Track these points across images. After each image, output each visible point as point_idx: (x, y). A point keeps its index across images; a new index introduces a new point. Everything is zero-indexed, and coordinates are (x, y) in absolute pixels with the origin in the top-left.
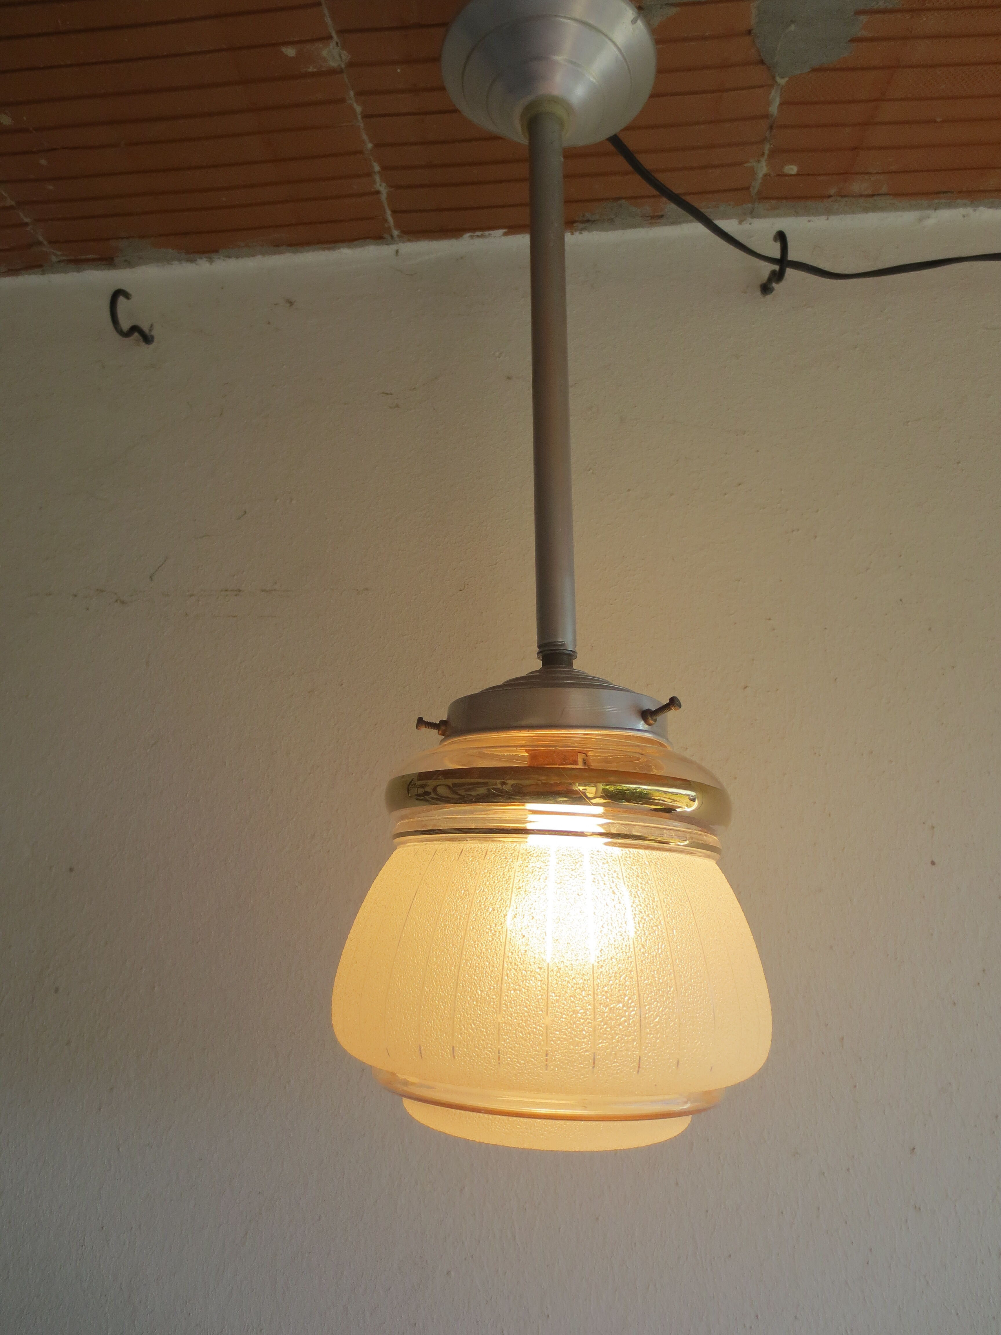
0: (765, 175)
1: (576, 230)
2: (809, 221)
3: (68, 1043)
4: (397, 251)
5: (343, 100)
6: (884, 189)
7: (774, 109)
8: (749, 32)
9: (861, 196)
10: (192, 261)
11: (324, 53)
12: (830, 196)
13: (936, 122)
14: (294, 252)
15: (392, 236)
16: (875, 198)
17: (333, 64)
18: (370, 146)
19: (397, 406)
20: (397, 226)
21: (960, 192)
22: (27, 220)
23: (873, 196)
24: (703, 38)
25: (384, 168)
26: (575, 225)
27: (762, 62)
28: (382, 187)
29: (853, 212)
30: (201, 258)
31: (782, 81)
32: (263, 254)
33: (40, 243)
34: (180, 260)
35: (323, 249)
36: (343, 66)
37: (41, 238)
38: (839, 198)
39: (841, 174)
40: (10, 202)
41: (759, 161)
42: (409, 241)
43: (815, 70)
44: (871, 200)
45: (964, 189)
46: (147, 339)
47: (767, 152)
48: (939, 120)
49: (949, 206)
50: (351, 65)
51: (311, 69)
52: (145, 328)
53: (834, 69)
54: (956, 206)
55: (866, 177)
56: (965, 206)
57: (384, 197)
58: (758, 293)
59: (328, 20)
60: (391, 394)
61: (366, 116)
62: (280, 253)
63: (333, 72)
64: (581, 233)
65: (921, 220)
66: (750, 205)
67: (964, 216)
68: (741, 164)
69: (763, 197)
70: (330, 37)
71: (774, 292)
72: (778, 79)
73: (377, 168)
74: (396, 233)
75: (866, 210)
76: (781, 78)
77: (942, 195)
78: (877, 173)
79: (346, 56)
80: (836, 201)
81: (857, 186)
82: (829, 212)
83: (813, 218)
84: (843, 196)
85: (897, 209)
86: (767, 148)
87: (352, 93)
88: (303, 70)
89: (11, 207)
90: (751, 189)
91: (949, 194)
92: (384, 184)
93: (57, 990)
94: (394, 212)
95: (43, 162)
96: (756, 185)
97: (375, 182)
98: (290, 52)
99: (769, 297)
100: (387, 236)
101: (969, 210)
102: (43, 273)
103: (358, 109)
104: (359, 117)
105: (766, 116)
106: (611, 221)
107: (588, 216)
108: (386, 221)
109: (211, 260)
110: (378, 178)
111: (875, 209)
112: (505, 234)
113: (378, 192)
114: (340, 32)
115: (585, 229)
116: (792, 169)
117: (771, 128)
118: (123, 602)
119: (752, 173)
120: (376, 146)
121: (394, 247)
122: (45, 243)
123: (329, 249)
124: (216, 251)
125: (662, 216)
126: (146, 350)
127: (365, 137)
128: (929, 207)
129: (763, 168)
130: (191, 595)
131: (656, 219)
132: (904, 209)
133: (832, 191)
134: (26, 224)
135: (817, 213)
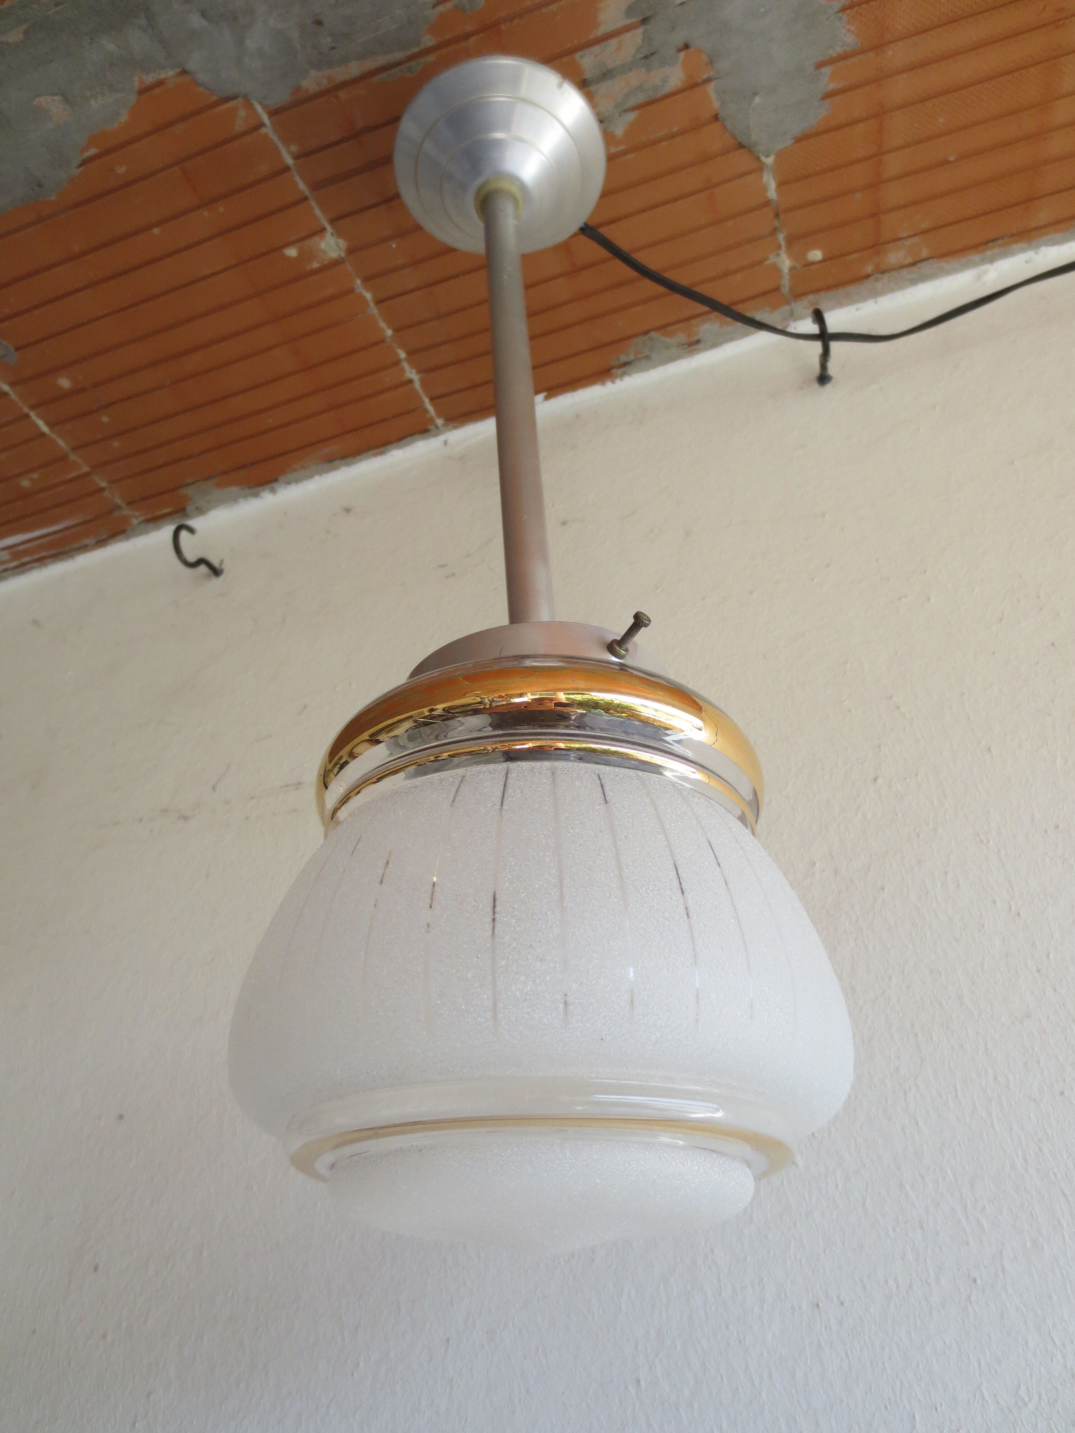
0: (792, 269)
1: (616, 377)
2: (857, 309)
3: (104, 1337)
4: (446, 443)
5: (351, 291)
6: (925, 253)
7: (772, 193)
8: (716, 118)
9: (902, 267)
10: (256, 495)
11: (323, 245)
12: (868, 276)
13: (951, 162)
14: (348, 465)
15: (437, 427)
16: (919, 265)
17: (334, 254)
18: (389, 332)
19: (453, 574)
20: (439, 414)
21: (1012, 235)
22: (103, 484)
23: (914, 264)
24: (673, 136)
25: (410, 353)
26: (614, 371)
27: (741, 146)
28: (411, 374)
29: (902, 288)
30: (264, 490)
31: (769, 161)
32: (320, 473)
33: (118, 508)
34: (245, 497)
35: (375, 455)
36: (343, 254)
37: (118, 501)
38: (879, 276)
39: (872, 247)
40: (85, 469)
41: (778, 255)
42: (456, 428)
43: (798, 140)
44: (915, 269)
45: (1014, 231)
46: (216, 571)
47: (783, 243)
48: (952, 159)
49: (1004, 255)
50: (350, 251)
51: (315, 265)
52: (216, 563)
53: (818, 134)
54: (1013, 254)
55: (899, 243)
56: (1023, 250)
57: (417, 385)
58: (816, 385)
59: (318, 212)
60: (446, 565)
61: (379, 302)
62: (337, 468)
63: (336, 263)
64: (622, 380)
65: (979, 277)
66: (786, 308)
67: (1026, 262)
68: (760, 262)
69: (798, 295)
70: (323, 230)
71: (833, 381)
72: (764, 159)
73: (403, 355)
74: (440, 422)
75: (914, 282)
76: (767, 156)
77: (991, 244)
78: (909, 237)
79: (343, 244)
80: (877, 280)
81: (894, 256)
82: (874, 294)
83: (859, 305)
84: (883, 272)
85: (947, 273)
86: (781, 237)
87: (358, 282)
88: (308, 268)
89: (88, 474)
90: (782, 289)
91: (1000, 241)
92: (414, 371)
93: (96, 1268)
94: (432, 399)
95: (105, 419)
96: (786, 283)
97: (403, 371)
98: (292, 252)
99: (829, 386)
100: (432, 427)
101: (1030, 254)
102: (128, 538)
103: (368, 296)
104: (372, 305)
105: (767, 203)
106: (647, 358)
107: (623, 358)
108: (426, 411)
109: (273, 491)
110: (406, 365)
111: (924, 278)
112: (547, 398)
113: (410, 381)
114: (332, 221)
115: (624, 374)
116: (816, 255)
117: (777, 215)
118: (185, 818)
119: (776, 269)
120: (396, 330)
121: (441, 438)
122: (124, 505)
123: (381, 453)
124: (276, 480)
125: (698, 342)
126: (216, 583)
127: (382, 324)
128: (983, 261)
129: (785, 262)
130: (253, 798)
131: (693, 345)
132: (956, 271)
133: (869, 269)
134: (103, 490)
135: (863, 299)
